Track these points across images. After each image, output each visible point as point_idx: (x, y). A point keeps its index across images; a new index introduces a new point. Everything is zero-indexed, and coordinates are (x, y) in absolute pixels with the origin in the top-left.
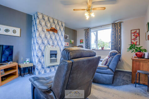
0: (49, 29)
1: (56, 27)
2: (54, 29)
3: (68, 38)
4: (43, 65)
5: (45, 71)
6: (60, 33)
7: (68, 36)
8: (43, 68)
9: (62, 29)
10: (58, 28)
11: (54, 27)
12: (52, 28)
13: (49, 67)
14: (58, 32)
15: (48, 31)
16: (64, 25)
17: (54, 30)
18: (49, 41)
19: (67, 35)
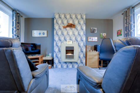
0: (66, 25)
1: (73, 21)
2: (72, 24)
3: (96, 32)
4: (60, 60)
5: (62, 66)
6: (79, 28)
7: (96, 29)
8: (60, 63)
9: (82, 22)
10: (76, 22)
11: (71, 22)
12: (68, 23)
13: (66, 63)
14: (77, 26)
15: (65, 27)
16: (84, 17)
17: (71, 26)
18: (66, 37)
19: (94, 28)
